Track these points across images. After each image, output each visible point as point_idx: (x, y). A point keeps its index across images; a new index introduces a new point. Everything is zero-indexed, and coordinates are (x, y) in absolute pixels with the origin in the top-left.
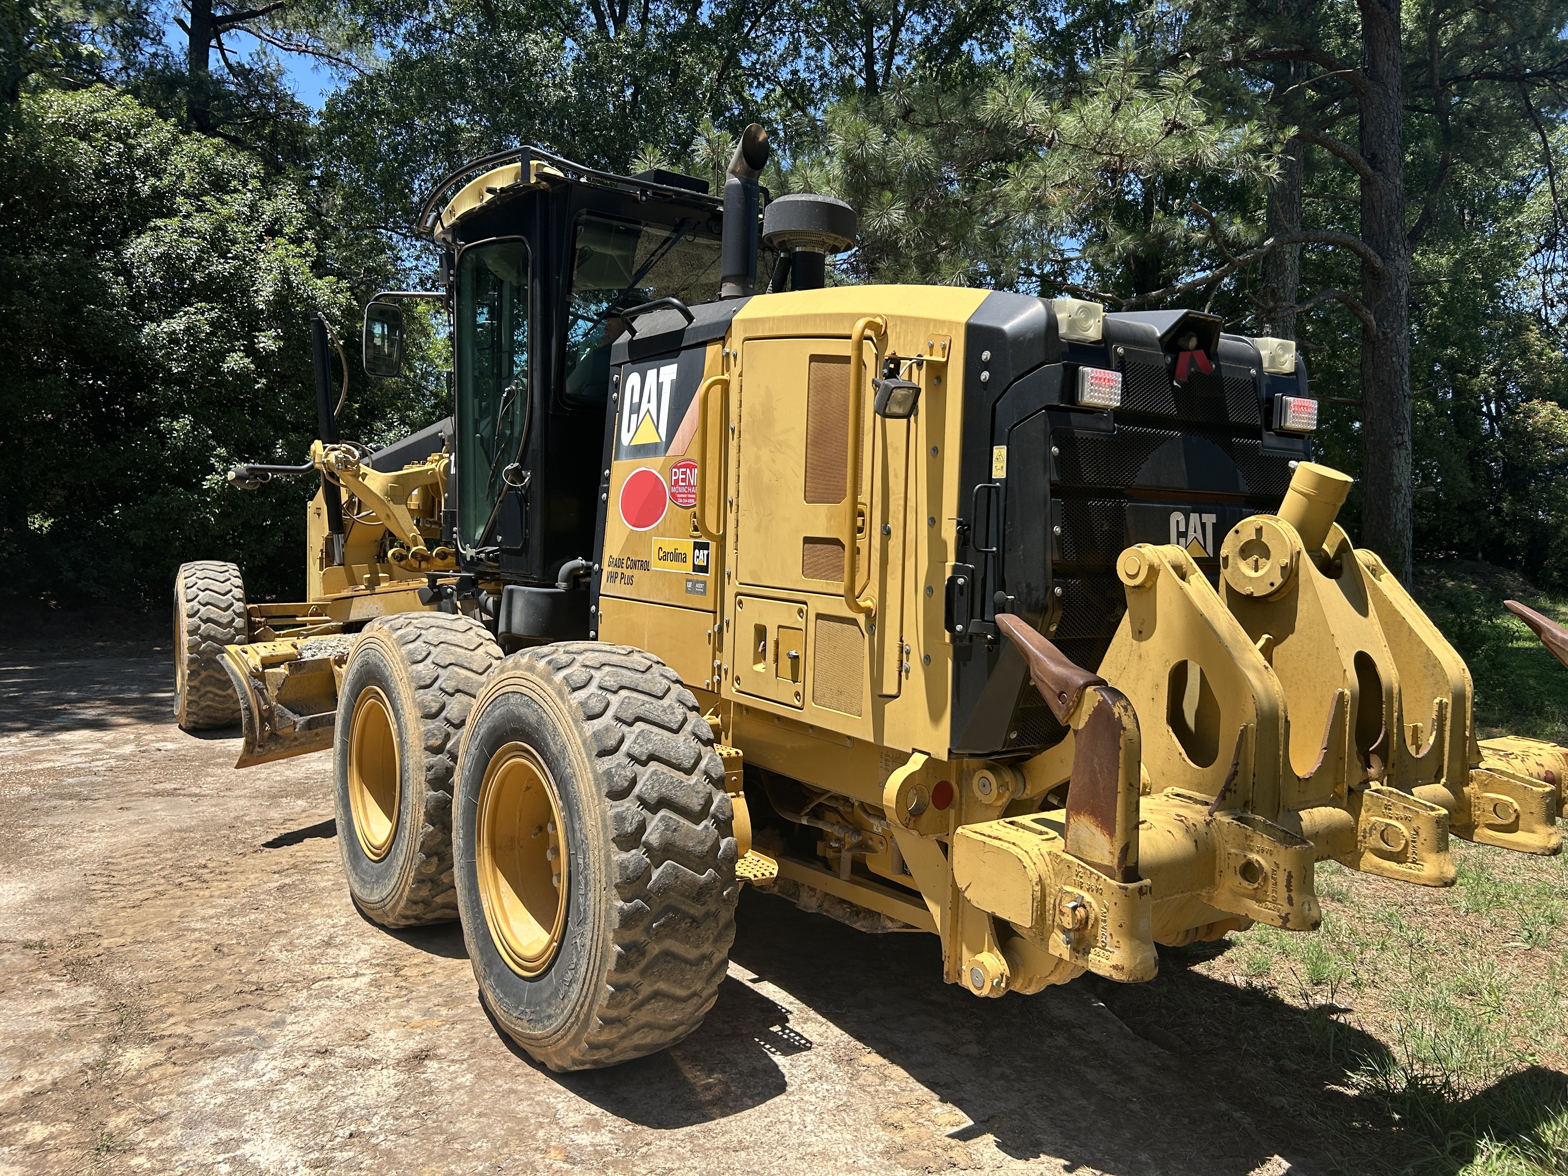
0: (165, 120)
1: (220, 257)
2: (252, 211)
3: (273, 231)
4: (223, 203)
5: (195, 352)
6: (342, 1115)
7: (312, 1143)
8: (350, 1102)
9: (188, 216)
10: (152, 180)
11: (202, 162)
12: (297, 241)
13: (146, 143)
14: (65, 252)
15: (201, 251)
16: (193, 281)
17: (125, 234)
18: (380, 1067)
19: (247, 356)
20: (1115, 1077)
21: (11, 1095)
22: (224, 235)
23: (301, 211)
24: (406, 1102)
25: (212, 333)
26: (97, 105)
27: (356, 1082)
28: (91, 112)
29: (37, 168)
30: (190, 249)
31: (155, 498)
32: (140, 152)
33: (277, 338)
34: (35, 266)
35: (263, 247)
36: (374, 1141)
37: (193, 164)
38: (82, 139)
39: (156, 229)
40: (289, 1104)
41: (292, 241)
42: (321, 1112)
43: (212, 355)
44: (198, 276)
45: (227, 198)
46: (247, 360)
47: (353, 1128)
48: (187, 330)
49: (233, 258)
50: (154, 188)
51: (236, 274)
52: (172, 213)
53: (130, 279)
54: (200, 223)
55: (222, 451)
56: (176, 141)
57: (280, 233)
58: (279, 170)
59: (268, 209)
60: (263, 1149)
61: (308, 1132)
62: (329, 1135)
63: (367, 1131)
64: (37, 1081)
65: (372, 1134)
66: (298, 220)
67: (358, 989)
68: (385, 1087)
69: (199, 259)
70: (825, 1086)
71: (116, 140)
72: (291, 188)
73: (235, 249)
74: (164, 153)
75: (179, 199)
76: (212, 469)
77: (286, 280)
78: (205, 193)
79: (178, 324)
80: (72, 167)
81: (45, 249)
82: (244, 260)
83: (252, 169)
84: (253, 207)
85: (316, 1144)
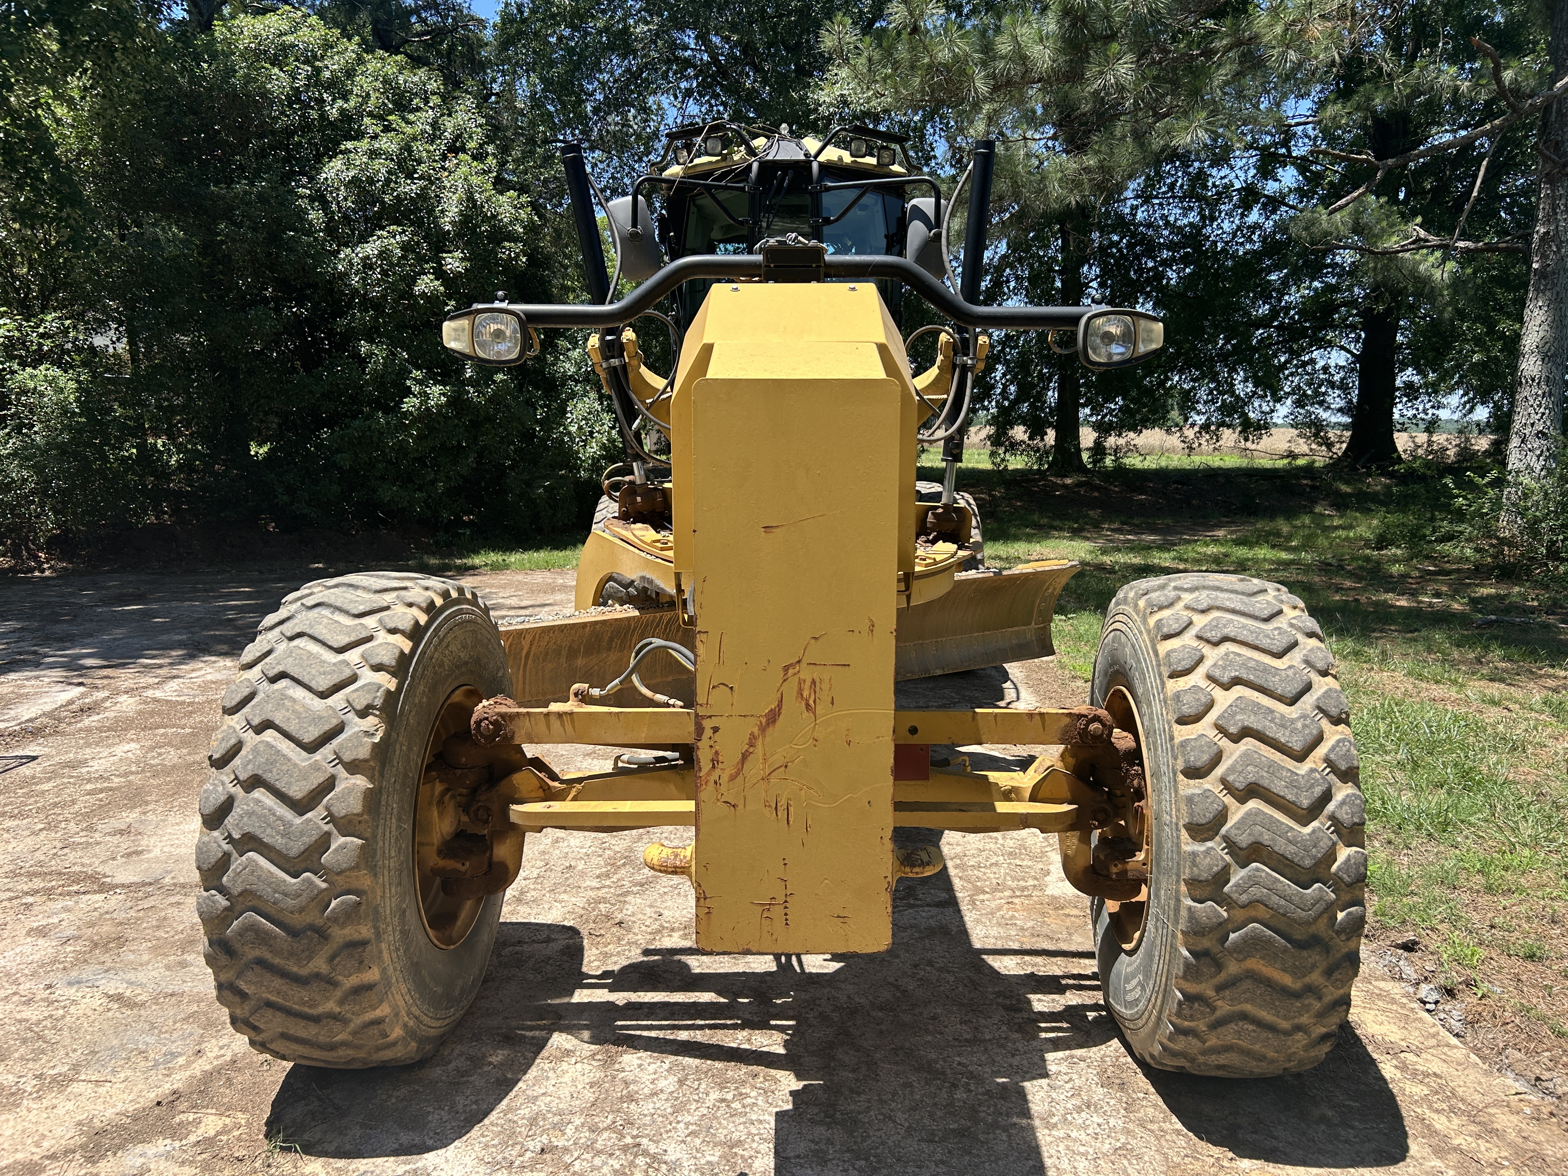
0: (349, 40)
1: (406, 178)
2: (434, 129)
3: (455, 148)
4: (408, 122)
5: (388, 276)
6: (533, 1121)
7: (499, 1157)
8: (541, 1104)
9: (375, 137)
10: (340, 103)
11: (386, 81)
12: (479, 157)
13: (333, 65)
14: (264, 179)
15: (389, 172)
16: (383, 203)
17: (318, 158)
18: (573, 1060)
19: (437, 279)
20: (1473, 1128)
21: (188, 1073)
22: (410, 155)
23: (481, 126)
24: (603, 1110)
25: (404, 257)
26: (285, 26)
27: (548, 1078)
28: (280, 35)
29: (233, 96)
30: (379, 171)
31: (357, 422)
32: (327, 74)
33: (462, 260)
34: (236, 196)
35: (447, 164)
36: (568, 1159)
37: (378, 84)
38: (273, 64)
39: (347, 151)
40: (476, 1102)
41: (474, 158)
42: (510, 1116)
43: (403, 278)
44: (387, 198)
45: (411, 117)
46: (437, 283)
47: (545, 1139)
48: (381, 253)
49: (419, 179)
50: (342, 111)
51: (423, 195)
52: (359, 135)
53: (325, 205)
54: (388, 144)
55: (416, 374)
56: (360, 61)
57: (463, 150)
58: (457, 85)
59: (449, 125)
60: (447, 1161)
61: (496, 1142)
62: (518, 1147)
63: (560, 1144)
64: (217, 1057)
65: (566, 1150)
66: (479, 135)
67: (549, 958)
68: (580, 1087)
69: (388, 181)
70: (1096, 1119)
71: (304, 63)
72: (470, 102)
73: (422, 169)
74: (350, 73)
75: (367, 120)
76: (408, 392)
77: (470, 198)
78: (391, 113)
79: (371, 249)
80: (265, 93)
81: (246, 178)
82: (429, 179)
83: (432, 86)
84: (435, 125)
85: (504, 1158)
